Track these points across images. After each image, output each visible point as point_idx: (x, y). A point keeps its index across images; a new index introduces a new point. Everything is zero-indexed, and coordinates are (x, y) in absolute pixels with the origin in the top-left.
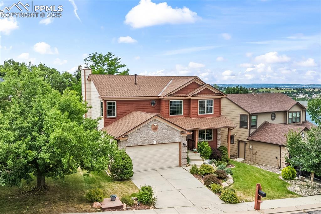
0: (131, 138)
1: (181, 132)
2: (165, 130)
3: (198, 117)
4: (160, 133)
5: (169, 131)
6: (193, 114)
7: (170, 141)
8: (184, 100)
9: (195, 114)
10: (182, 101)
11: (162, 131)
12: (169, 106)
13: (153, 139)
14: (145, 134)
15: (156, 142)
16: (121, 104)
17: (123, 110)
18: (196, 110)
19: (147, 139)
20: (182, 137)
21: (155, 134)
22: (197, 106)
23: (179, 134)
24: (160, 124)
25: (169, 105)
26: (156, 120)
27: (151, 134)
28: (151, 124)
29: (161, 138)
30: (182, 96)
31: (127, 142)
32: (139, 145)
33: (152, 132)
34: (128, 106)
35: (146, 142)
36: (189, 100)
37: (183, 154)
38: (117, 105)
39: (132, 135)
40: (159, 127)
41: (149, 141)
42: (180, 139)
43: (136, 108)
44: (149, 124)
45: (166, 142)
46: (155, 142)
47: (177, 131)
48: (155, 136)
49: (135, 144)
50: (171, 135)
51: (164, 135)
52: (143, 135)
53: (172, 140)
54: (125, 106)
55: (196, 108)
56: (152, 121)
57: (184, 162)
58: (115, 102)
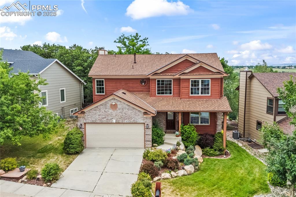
0: (88, 115)
1: (144, 113)
2: (126, 109)
3: (190, 98)
4: (120, 112)
5: (130, 111)
6: (184, 94)
7: (132, 121)
8: (174, 79)
9: (187, 94)
10: (171, 80)
11: (122, 110)
12: (155, 86)
13: (112, 117)
14: (104, 112)
15: (116, 121)
16: (109, 82)
17: (112, 88)
18: (188, 90)
19: (106, 117)
20: (146, 118)
21: (114, 113)
22: (189, 86)
23: (141, 115)
24: (120, 103)
25: (155, 84)
26: (115, 99)
27: (110, 112)
28: (110, 103)
29: (122, 117)
30: (170, 75)
31: (85, 118)
32: (97, 122)
33: (111, 111)
34: (116, 84)
35: (105, 120)
36: (179, 79)
37: (147, 135)
38: (105, 83)
39: (90, 112)
40: (119, 106)
41: (108, 119)
42: (143, 120)
43: (125, 86)
44: (108, 102)
45: (127, 121)
46: (114, 121)
47: (139, 111)
48: (114, 115)
49: (93, 121)
50: (132, 115)
51: (124, 114)
52: (101, 113)
53: (134, 120)
54: (114, 84)
55: (187, 88)
56: (111, 100)
57: (149, 144)
58: (104, 80)
